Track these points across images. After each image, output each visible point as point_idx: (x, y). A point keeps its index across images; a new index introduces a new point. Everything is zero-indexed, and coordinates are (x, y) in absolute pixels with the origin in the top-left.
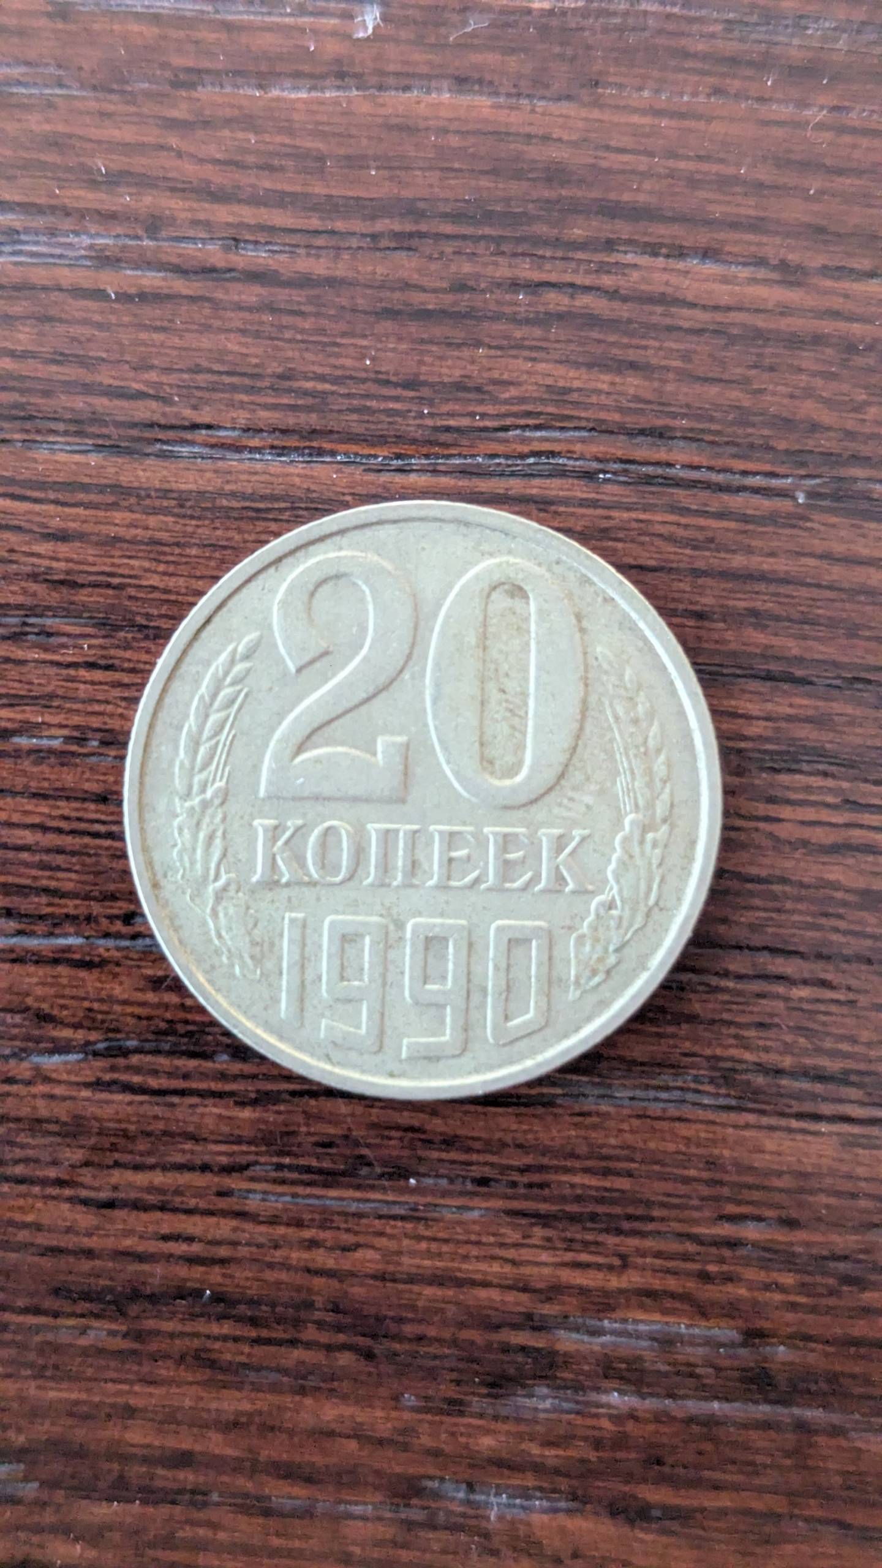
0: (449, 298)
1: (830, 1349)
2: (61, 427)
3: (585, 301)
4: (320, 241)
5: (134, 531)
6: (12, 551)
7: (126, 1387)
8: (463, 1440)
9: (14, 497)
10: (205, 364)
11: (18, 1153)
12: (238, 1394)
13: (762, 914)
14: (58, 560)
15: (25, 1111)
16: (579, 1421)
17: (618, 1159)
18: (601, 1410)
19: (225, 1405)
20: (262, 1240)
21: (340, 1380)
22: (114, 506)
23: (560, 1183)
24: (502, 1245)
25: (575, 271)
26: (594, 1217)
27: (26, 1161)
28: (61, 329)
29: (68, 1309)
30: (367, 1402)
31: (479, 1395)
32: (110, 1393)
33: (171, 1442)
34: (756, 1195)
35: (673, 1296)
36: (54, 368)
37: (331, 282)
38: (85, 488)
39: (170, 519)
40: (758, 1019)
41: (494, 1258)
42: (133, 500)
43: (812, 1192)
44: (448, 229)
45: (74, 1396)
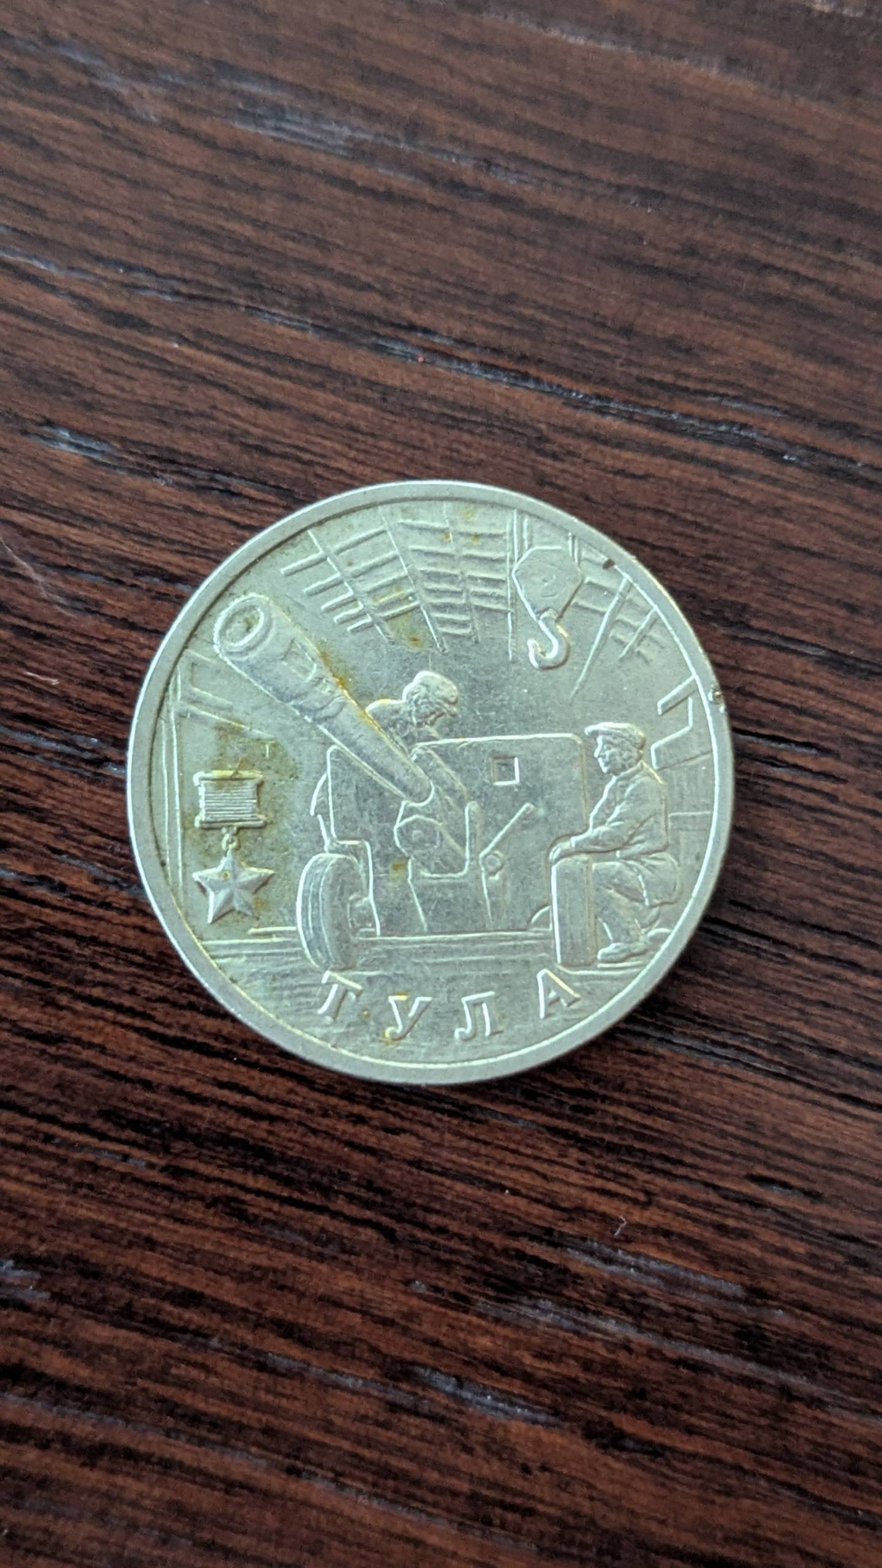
0: (677, 259)
1: (825, 1323)
2: (285, 302)
3: (806, 290)
4: (566, 181)
5: (333, 413)
6: (214, 407)
7: (151, 1219)
8: (462, 1335)
9: (228, 357)
10: (434, 271)
11: (99, 975)
12: (256, 1247)
13: (849, 901)
14: (255, 425)
15: (114, 938)
16: (575, 1340)
17: (665, 1100)
18: (599, 1335)
19: (243, 1256)
20: (312, 1105)
21: (358, 1255)
22: (321, 385)
23: (604, 1112)
24: (536, 1158)
25: (802, 263)
26: (630, 1150)
27: (104, 985)
28: (304, 209)
29: (112, 1134)
30: (379, 1280)
31: (487, 1296)
32: (135, 1221)
33: (184, 1281)
34: (787, 1163)
35: (690, 1241)
36: (290, 244)
37: (569, 220)
38: (296, 362)
39: (370, 410)
40: (824, 998)
41: (528, 1169)
42: (338, 385)
43: (839, 1170)
44: (691, 196)
45: (102, 1218)
